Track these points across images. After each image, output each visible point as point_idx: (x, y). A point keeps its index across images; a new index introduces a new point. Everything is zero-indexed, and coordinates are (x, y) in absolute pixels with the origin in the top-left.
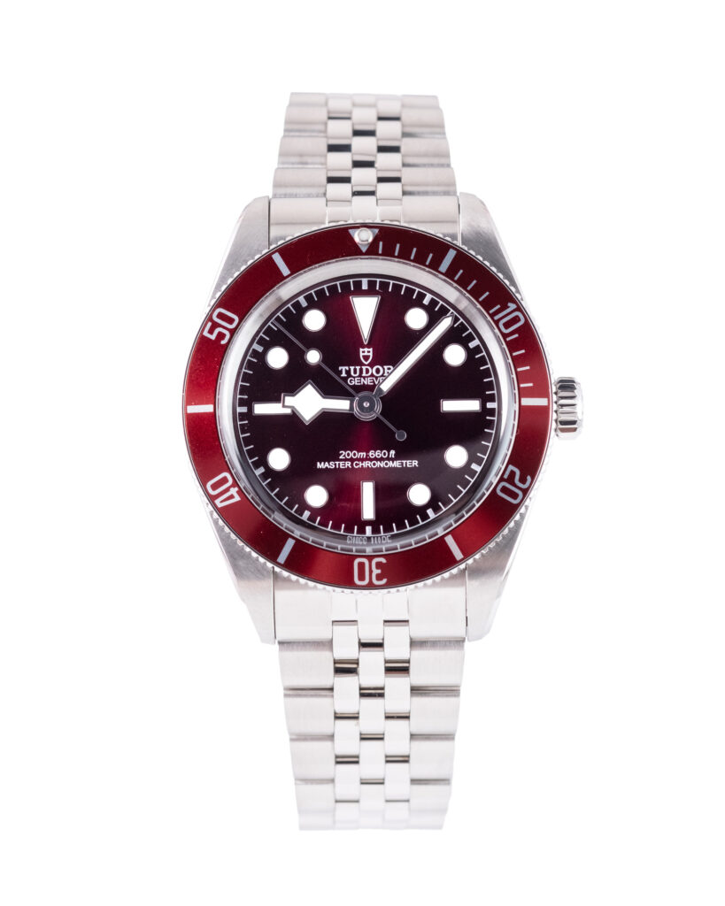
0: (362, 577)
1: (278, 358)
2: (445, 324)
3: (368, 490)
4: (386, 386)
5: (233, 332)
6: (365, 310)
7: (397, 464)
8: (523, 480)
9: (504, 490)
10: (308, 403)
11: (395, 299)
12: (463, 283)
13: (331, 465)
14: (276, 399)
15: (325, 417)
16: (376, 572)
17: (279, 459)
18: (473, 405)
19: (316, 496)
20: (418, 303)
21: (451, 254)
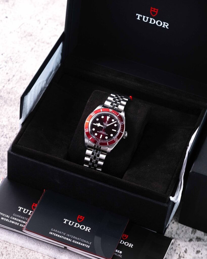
0: (97, 144)
1: (98, 120)
2: (116, 122)
3: (101, 135)
4: (107, 126)
5: (94, 115)
6: (108, 118)
7: (105, 134)
8: (117, 139)
9: (115, 140)
10: (99, 125)
11: (112, 118)
12: (119, 118)
13: (99, 132)
14: (96, 123)
15: (100, 127)
16: (99, 143)
17: (94, 129)
18: (115, 131)
19: (96, 134)
20: (114, 119)
21: (119, 115)
